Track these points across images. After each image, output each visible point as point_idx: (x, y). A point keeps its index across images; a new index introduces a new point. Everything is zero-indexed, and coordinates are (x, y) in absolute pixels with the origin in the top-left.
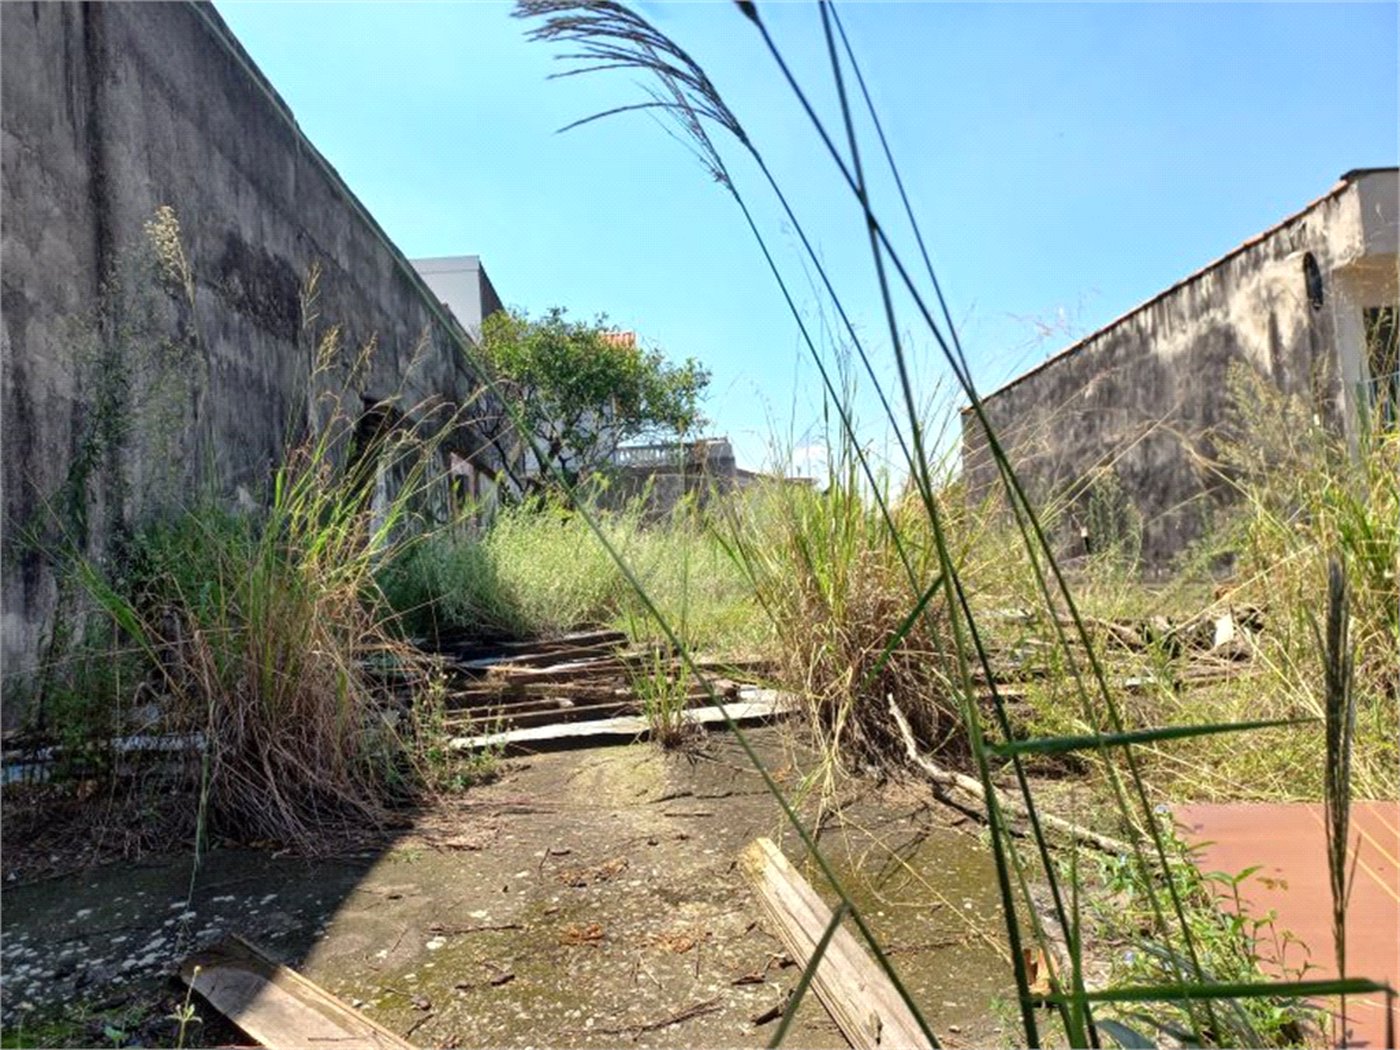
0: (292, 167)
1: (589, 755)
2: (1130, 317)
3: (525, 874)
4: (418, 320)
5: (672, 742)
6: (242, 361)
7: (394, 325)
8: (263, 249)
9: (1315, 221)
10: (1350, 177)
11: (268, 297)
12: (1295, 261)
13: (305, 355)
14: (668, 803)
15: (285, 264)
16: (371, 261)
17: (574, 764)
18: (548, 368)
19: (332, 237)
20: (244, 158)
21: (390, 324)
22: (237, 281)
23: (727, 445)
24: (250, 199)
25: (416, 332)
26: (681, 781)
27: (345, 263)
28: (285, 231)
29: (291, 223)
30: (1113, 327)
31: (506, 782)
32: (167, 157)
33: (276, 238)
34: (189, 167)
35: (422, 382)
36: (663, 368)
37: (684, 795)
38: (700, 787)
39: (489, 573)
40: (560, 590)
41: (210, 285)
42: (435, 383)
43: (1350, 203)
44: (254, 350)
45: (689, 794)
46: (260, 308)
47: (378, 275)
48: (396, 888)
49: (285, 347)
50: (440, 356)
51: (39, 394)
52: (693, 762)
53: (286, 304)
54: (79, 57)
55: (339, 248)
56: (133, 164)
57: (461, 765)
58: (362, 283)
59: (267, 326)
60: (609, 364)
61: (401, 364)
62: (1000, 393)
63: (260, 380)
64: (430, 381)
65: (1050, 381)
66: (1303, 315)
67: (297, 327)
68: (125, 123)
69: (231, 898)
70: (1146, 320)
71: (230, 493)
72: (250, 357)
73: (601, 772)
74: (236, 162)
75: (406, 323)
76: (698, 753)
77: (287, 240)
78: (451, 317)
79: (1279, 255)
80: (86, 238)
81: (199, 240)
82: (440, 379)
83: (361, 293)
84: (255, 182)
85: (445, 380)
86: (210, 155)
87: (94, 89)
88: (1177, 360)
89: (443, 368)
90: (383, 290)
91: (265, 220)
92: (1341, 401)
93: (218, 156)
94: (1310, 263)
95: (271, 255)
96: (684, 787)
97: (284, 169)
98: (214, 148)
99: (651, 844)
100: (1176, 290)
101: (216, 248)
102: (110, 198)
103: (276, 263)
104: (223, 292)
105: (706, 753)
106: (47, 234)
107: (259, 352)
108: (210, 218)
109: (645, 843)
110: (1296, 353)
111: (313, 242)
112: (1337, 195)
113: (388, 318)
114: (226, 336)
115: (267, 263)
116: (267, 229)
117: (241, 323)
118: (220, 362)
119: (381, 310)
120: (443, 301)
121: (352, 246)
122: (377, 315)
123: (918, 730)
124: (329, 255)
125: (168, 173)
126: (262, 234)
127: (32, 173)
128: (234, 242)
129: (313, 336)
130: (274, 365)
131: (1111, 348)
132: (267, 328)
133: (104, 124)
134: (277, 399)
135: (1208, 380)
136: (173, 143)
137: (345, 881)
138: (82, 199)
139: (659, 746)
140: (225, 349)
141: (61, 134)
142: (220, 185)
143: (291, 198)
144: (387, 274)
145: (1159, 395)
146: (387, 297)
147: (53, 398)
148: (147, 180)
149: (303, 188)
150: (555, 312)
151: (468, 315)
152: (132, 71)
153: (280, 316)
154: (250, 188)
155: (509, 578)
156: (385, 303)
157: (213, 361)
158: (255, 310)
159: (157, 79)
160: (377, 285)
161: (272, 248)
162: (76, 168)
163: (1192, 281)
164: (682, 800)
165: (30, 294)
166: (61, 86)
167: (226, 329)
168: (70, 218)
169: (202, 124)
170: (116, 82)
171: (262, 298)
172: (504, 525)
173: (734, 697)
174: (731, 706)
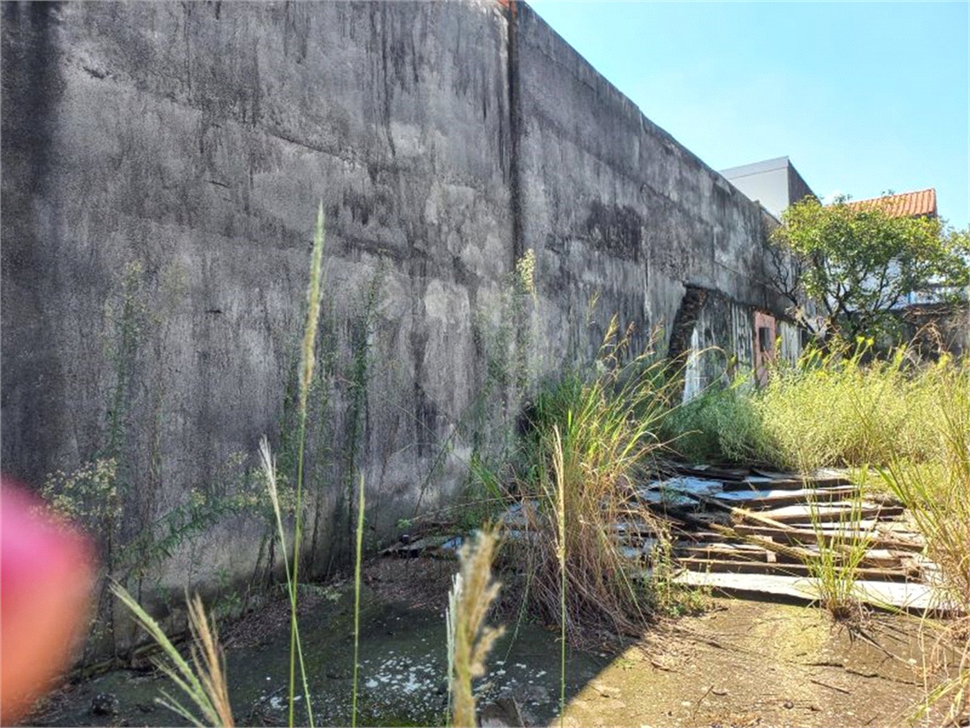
0: (637, 144)
1: (772, 610)
3: (688, 704)
4: (732, 218)
5: (841, 614)
6: (599, 281)
7: (712, 228)
8: (616, 205)
11: (618, 235)
13: (643, 266)
14: (819, 669)
15: (630, 210)
16: (695, 189)
17: (759, 614)
18: (833, 244)
19: (665, 182)
20: (604, 151)
21: (709, 229)
22: (597, 230)
24: (607, 175)
25: (731, 227)
26: (837, 651)
27: (674, 196)
28: (632, 188)
29: (636, 182)
31: (709, 616)
32: (555, 167)
33: (625, 194)
34: (568, 169)
35: (734, 263)
37: (836, 665)
38: (851, 663)
39: (756, 425)
41: (579, 238)
42: (745, 261)
44: (608, 272)
45: (841, 666)
46: (613, 244)
47: (700, 197)
48: (609, 689)
49: (629, 265)
50: (750, 240)
51: (484, 327)
52: (853, 638)
53: (630, 236)
54: (507, 130)
55: (670, 187)
56: (536, 180)
57: (682, 597)
58: (686, 206)
59: (618, 254)
60: (888, 236)
61: (716, 255)
63: (611, 290)
64: (741, 263)
67: (637, 250)
68: (531, 158)
69: (524, 666)
71: (591, 365)
72: (605, 276)
73: (776, 626)
74: (598, 156)
75: (722, 224)
76: (859, 630)
77: (633, 194)
78: (761, 209)
80: (508, 233)
81: (573, 214)
82: (750, 257)
83: (686, 213)
84: (611, 163)
85: (754, 257)
86: (582, 157)
87: (514, 144)
89: (752, 249)
90: (704, 206)
91: (618, 186)
93: (587, 155)
95: (620, 207)
96: (837, 658)
97: (631, 148)
98: (585, 152)
99: (786, 706)
101: (583, 214)
102: (522, 205)
103: (624, 212)
104: (588, 241)
105: (866, 632)
106: (489, 237)
107: (611, 273)
108: (582, 197)
109: (781, 704)
111: (651, 188)
113: (707, 224)
114: (589, 268)
115: (618, 213)
116: (619, 191)
117: (599, 256)
118: (585, 285)
119: (701, 221)
120: (753, 199)
121: (681, 183)
122: (698, 226)
124: (662, 194)
125: (555, 178)
126: (615, 194)
127: (482, 206)
128: (596, 208)
129: (649, 252)
130: (621, 278)
132: (617, 256)
133: (520, 163)
134: (623, 299)
136: (560, 159)
137: (585, 674)
138: (506, 211)
139: (829, 615)
140: (588, 276)
141: (497, 178)
142: (588, 173)
143: (636, 165)
144: (707, 194)
146: (707, 210)
147: (492, 328)
148: (543, 187)
149: (645, 155)
150: (841, 199)
151: (776, 204)
152: (536, 125)
153: (626, 245)
154: (608, 169)
155: (772, 427)
156: (706, 216)
157: (581, 285)
158: (609, 247)
159: (551, 124)
160: (698, 204)
161: (621, 202)
162: (504, 194)
164: (833, 668)
165: (479, 273)
166: (496, 151)
167: (589, 264)
168: (500, 223)
169: (577, 141)
170: (526, 134)
171: (613, 237)
173: (916, 576)
174: (912, 585)
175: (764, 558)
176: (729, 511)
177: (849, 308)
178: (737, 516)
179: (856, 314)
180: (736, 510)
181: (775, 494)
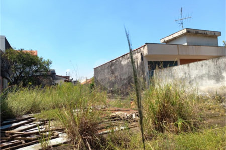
2: (118, 58)
9: (142, 49)
10: (146, 44)
12: (140, 54)
18: (20, 60)
23: (54, 71)
30: (116, 60)
36: (43, 60)
40: (21, 108)
43: (146, 47)
60: (32, 60)
62: (100, 67)
65: (107, 66)
66: (141, 61)
70: (120, 59)
79: (138, 53)
88: (125, 65)
92: (145, 74)
94: (141, 55)
100: (124, 55)
110: (140, 67)
112: (145, 46)
123: (91, 146)
131: (116, 62)
135: (129, 69)
145: (122, 70)
150: (21, 50)
155: (10, 107)
163: (127, 54)
172: (9, 95)
173: (58, 136)
174: (57, 139)
175: (21, 143)
176: (4, 133)
177: (22, 75)
178: (7, 133)
179: (24, 77)
180: (6, 132)
181: (14, 125)
